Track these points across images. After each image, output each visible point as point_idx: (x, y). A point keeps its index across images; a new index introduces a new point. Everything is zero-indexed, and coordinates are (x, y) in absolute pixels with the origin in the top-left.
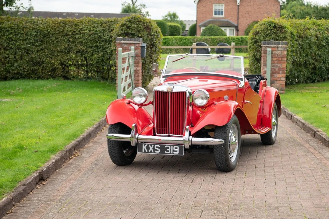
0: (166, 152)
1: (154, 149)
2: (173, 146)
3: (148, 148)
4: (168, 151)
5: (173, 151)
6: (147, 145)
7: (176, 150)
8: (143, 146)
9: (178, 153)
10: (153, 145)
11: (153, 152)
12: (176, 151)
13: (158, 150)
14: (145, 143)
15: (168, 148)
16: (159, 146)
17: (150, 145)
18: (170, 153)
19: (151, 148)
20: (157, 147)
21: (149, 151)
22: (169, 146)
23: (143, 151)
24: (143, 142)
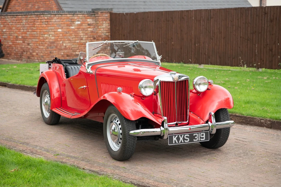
0: (194, 140)
1: (184, 139)
2: (200, 133)
3: (178, 139)
4: (196, 139)
5: (201, 138)
6: (177, 136)
7: (203, 136)
8: (174, 137)
9: (204, 139)
10: (183, 136)
11: (183, 142)
12: (203, 138)
13: (187, 140)
14: (174, 134)
15: (196, 136)
16: (188, 135)
17: (180, 136)
18: (198, 141)
19: (181, 139)
20: (187, 137)
21: (180, 142)
22: (197, 134)
23: (174, 143)
24: (173, 134)
